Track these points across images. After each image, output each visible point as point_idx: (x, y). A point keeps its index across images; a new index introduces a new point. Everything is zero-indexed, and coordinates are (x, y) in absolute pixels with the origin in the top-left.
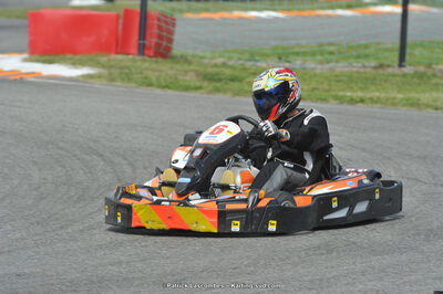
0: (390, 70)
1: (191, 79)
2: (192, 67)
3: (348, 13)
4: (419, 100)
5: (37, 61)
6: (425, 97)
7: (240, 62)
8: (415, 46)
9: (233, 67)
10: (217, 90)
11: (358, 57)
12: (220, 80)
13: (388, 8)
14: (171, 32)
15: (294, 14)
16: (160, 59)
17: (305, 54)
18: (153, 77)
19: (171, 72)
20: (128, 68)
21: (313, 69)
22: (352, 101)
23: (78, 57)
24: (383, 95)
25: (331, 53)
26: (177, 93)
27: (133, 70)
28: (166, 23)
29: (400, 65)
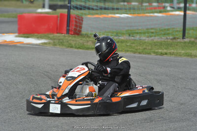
0: (179, 40)
1: (90, 44)
2: (90, 39)
3: (160, 15)
4: (191, 53)
5: (22, 37)
6: (194, 52)
8: (190, 29)
11: (165, 34)
13: (177, 13)
14: (81, 24)
15: (135, 15)
16: (76, 36)
17: (140, 33)
18: (73, 43)
19: (81, 41)
20: (62, 40)
21: (144, 40)
22: (162, 54)
23: (40, 35)
24: (175, 51)
25: (152, 33)
26: (84, 51)
27: (64, 41)
28: (79, 19)
29: (183, 38)
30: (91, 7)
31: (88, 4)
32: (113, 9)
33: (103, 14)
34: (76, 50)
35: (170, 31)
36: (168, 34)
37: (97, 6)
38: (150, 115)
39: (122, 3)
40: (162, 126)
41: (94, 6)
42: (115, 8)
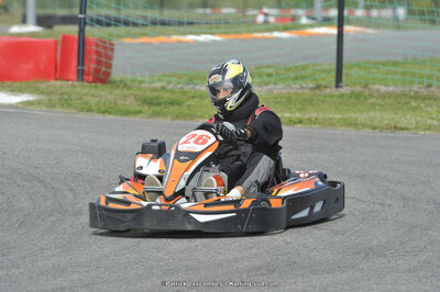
0: (328, 91)
1: (131, 103)
2: (131, 92)
3: (285, 35)
4: (356, 119)
6: (362, 117)
7: (180, 86)
8: (352, 66)
9: (172, 91)
10: (157, 114)
11: (296, 79)
12: (159, 104)
13: (323, 30)
14: (109, 58)
15: (230, 37)
16: (100, 85)
18: (93, 102)
19: (110, 97)
20: (67, 93)
22: (291, 122)
23: (17, 84)
24: (321, 116)
25: (270, 75)
26: (117, 117)
27: (73, 96)
28: (105, 48)
29: (337, 86)
30: (131, 19)
31: (124, 14)
32: (181, 23)
33: (157, 36)
34: (99, 116)
35: (309, 71)
36: (304, 78)
37: (145, 18)
38: (269, 259)
39: (200, 11)
40: (295, 283)
41: (138, 17)
42: (185, 20)
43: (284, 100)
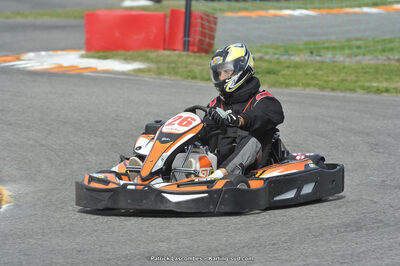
3: (373, 10)
11: (384, 51)
17: (334, 48)
21: (341, 62)
22: (378, 91)
25: (359, 47)
43: (372, 70)
